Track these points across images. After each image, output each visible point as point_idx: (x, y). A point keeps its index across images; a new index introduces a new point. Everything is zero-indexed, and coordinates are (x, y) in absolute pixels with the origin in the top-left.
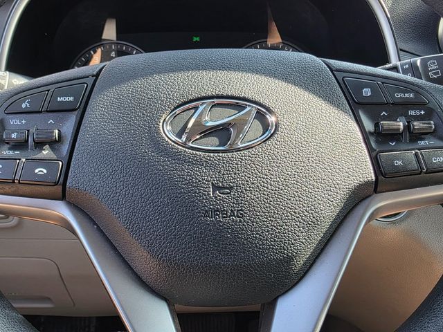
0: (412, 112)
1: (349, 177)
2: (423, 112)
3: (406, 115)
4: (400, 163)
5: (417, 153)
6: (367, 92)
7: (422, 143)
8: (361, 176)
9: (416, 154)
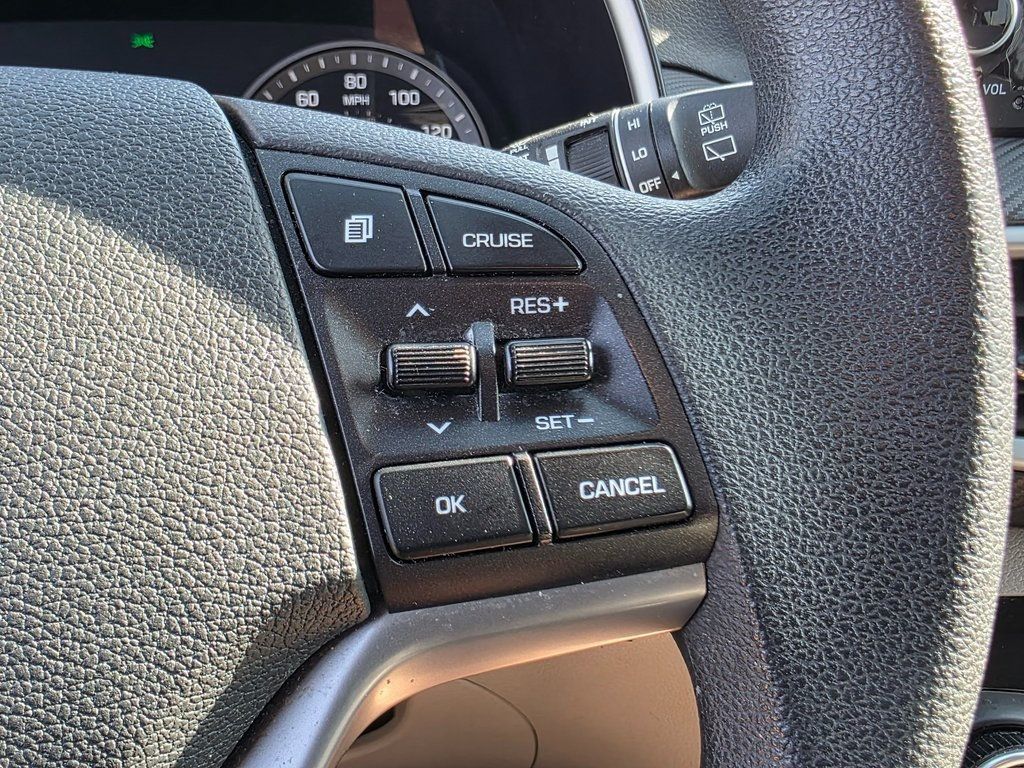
0: (521, 305)
1: (248, 570)
2: (561, 304)
3: (501, 316)
4: (454, 504)
5: (523, 463)
6: (359, 228)
7: (549, 424)
8: (300, 563)
9: (519, 470)
